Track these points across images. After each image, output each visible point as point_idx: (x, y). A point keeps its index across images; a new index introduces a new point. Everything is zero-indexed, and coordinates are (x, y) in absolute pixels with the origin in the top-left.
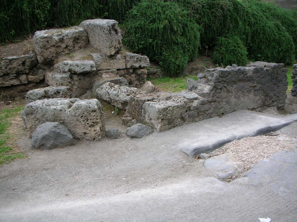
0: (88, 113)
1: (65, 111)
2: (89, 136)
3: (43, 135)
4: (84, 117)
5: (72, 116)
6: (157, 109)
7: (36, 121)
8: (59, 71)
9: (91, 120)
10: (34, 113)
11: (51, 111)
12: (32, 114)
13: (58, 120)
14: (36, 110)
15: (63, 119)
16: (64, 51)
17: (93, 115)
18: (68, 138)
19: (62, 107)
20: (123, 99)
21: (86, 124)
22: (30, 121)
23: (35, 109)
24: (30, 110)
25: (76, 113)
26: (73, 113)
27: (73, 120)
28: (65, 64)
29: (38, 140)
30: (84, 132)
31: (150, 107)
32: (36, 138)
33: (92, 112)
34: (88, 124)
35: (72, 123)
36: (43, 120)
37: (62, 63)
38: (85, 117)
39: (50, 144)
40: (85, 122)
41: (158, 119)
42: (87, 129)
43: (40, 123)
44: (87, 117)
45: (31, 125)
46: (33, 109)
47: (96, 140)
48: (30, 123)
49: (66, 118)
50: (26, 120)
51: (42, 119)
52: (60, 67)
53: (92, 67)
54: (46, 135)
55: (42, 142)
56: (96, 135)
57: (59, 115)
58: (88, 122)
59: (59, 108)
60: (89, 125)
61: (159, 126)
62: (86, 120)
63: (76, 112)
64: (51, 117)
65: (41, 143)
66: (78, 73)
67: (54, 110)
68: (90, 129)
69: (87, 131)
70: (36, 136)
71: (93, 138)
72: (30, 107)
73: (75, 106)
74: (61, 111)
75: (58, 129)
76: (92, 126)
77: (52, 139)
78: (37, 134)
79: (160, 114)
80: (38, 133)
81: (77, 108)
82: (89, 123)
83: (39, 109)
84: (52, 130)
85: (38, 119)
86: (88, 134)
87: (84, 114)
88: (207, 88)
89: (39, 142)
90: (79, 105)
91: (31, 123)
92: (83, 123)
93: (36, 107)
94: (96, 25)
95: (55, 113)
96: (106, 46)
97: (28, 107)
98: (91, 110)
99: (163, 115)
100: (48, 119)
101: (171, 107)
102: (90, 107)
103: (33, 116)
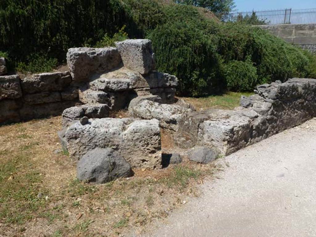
0: (149, 136)
1: (119, 134)
2: (149, 164)
3: (94, 167)
4: (143, 141)
5: (129, 141)
6: (224, 130)
7: (81, 146)
8: (95, 89)
9: (152, 145)
10: (79, 137)
11: (101, 134)
12: (76, 138)
13: (109, 146)
14: (82, 133)
15: (117, 143)
16: (97, 70)
17: (155, 140)
18: (125, 169)
19: (116, 130)
20: (168, 118)
21: (146, 149)
22: (73, 147)
23: (80, 132)
24: (74, 133)
25: (133, 137)
26: (130, 137)
27: (130, 145)
28: (101, 82)
29: (87, 173)
30: (142, 159)
31: (212, 127)
32: (83, 170)
33: (154, 136)
34: (148, 149)
35: (128, 149)
36: (90, 146)
37: (98, 80)
38: (145, 141)
39: (103, 177)
40: (144, 147)
41: (224, 141)
42: (146, 156)
43: (87, 149)
44: (148, 142)
45: (74, 151)
46: (77, 131)
47: (157, 168)
48: (73, 149)
49: (121, 143)
50: (68, 146)
51: (90, 144)
52: (96, 85)
53: (129, 85)
54: (97, 167)
55: (93, 176)
56: (158, 162)
57: (112, 140)
58: (148, 148)
59: (111, 130)
60: (150, 151)
61: (225, 148)
62: (146, 145)
63: (133, 135)
64: (100, 142)
65: (91, 178)
66: (115, 90)
67: (105, 133)
68: (150, 155)
69: (147, 158)
70: (84, 168)
71: (153, 166)
72: (74, 130)
73: (133, 128)
74: (114, 134)
75: (112, 157)
76: (153, 152)
77: (106, 171)
78: (85, 165)
79: (227, 136)
80: (87, 164)
81: (136, 131)
82: (150, 149)
83: (85, 132)
84: (106, 159)
85: (83, 144)
86: (147, 161)
87: (144, 137)
88: (265, 106)
89: (88, 176)
90: (137, 127)
91: (75, 149)
92: (142, 148)
93: (81, 130)
94: (130, 44)
95: (106, 137)
96: (140, 65)
97: (71, 130)
98: (153, 133)
99: (230, 136)
100: (97, 144)
101: (236, 126)
102: (152, 130)
103: (78, 140)
